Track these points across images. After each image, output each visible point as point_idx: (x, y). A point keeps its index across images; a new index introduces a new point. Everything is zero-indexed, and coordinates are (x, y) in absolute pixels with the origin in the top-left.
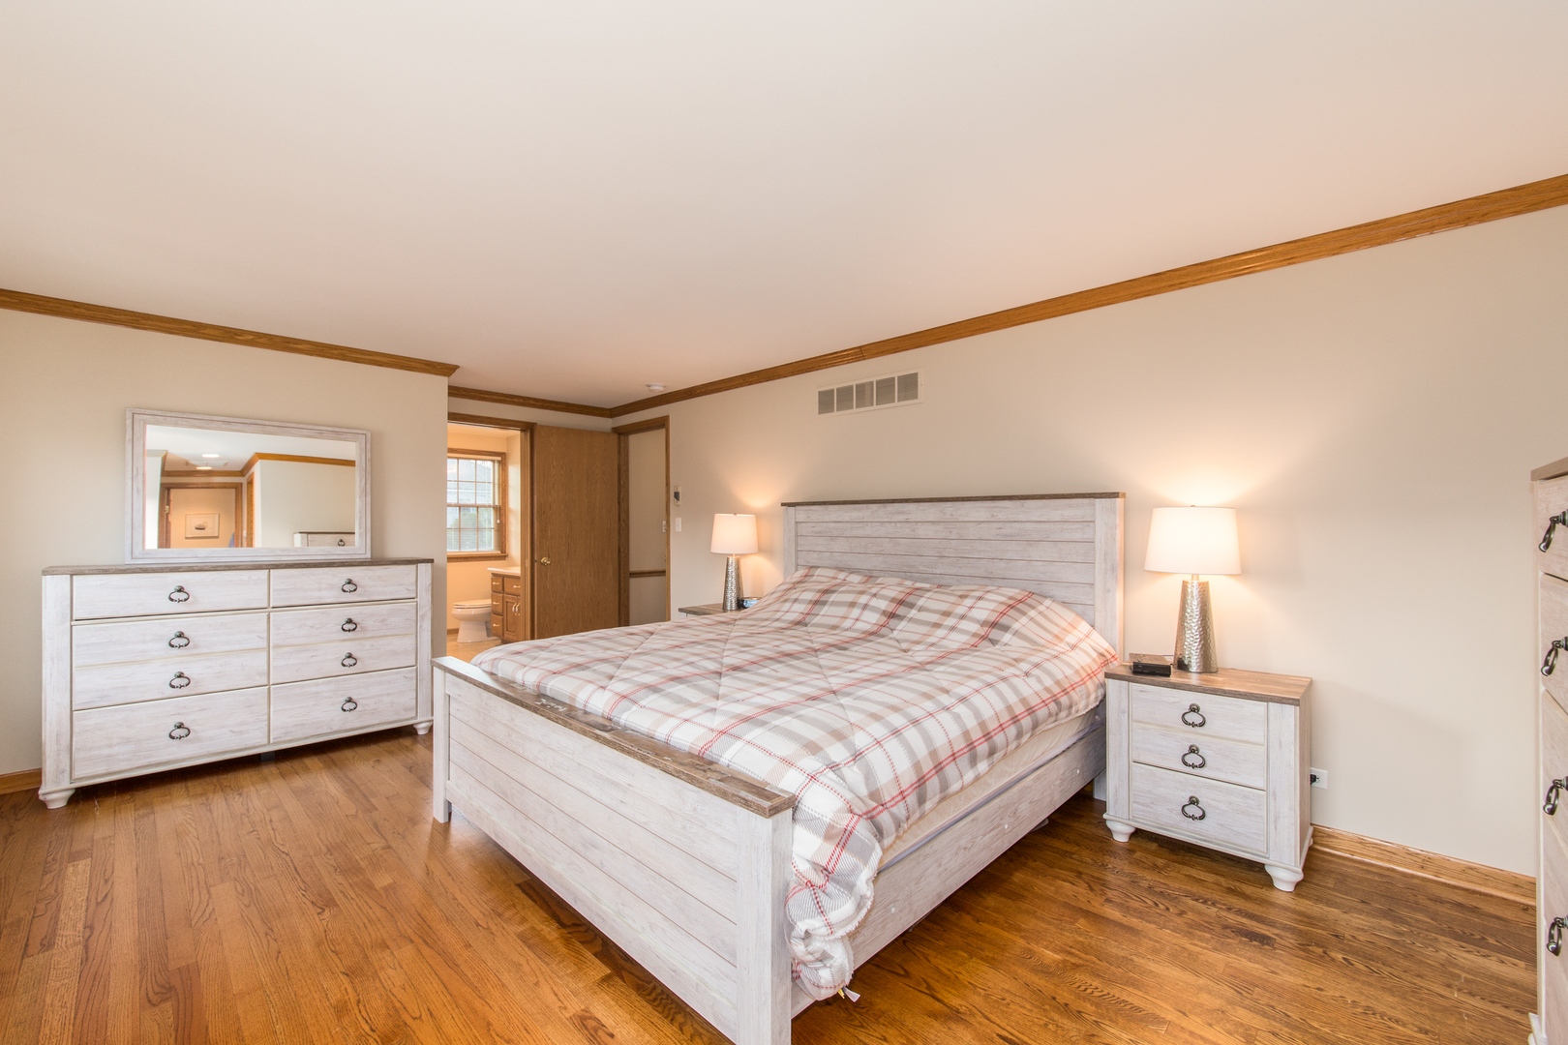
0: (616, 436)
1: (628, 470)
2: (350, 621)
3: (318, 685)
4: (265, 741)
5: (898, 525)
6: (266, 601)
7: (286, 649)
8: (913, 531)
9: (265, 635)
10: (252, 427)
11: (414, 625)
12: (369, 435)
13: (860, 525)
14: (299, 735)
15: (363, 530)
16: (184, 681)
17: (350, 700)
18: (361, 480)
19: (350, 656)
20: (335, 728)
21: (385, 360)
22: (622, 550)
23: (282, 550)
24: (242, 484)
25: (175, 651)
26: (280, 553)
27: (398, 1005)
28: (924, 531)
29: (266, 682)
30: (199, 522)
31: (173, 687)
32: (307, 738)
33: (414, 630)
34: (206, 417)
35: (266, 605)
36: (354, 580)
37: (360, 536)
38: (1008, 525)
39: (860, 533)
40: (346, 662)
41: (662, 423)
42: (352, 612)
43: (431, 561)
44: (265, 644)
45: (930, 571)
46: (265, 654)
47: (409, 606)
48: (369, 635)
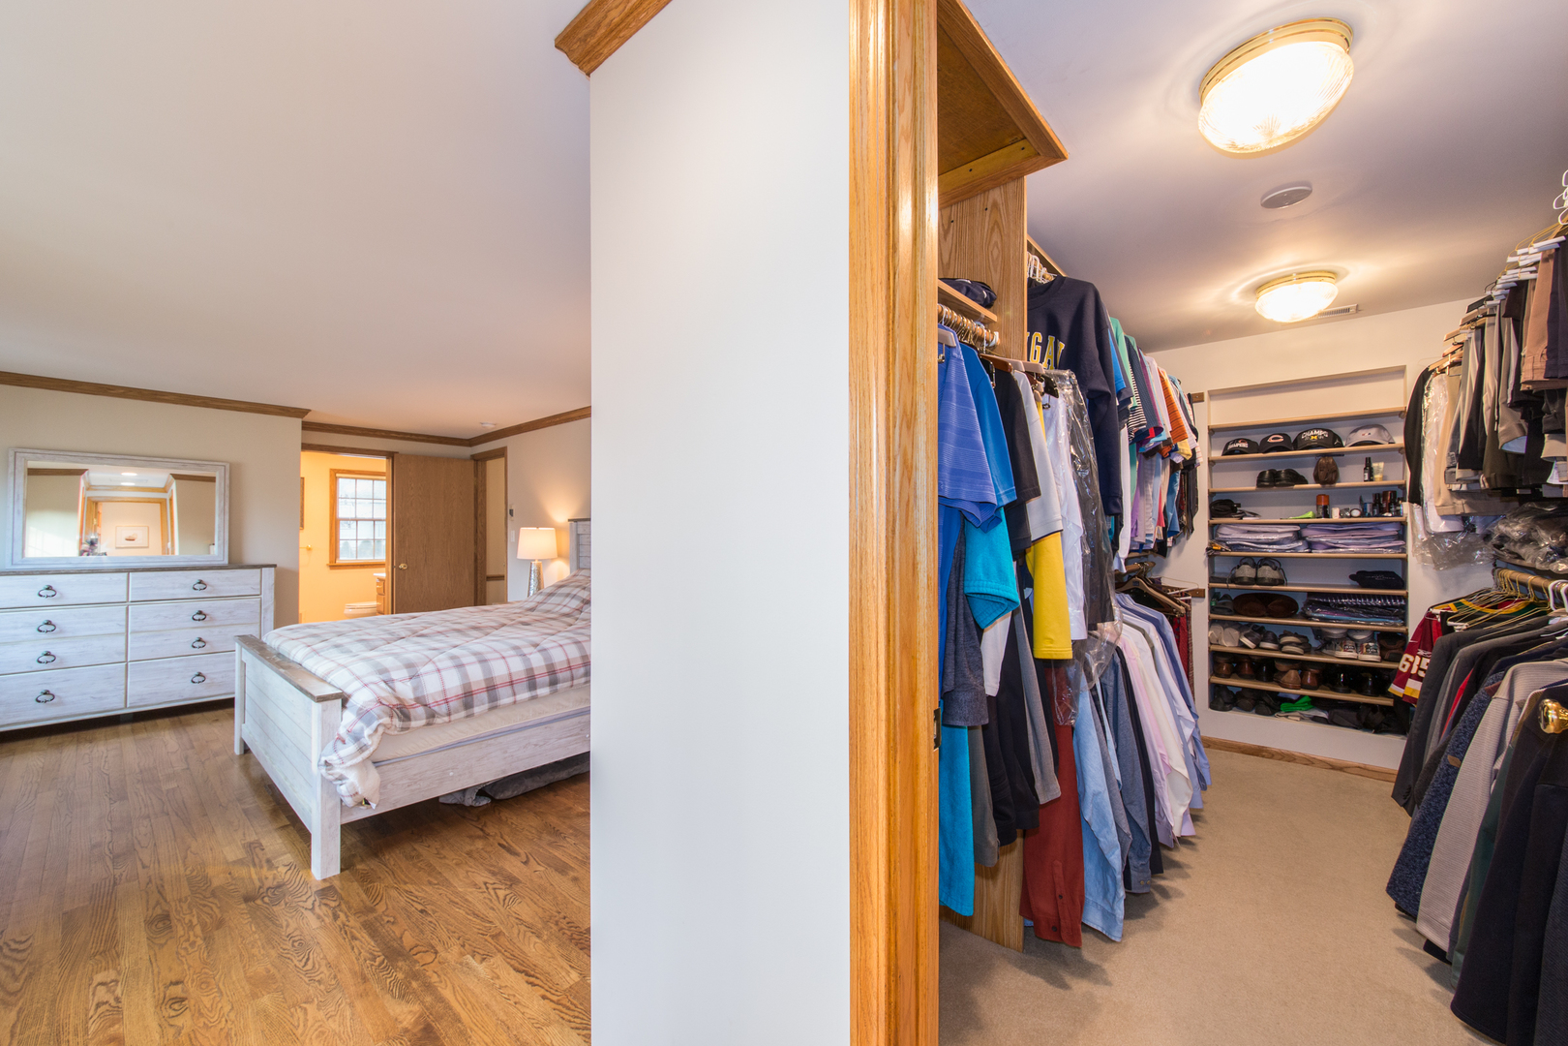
0: (473, 462)
1: (485, 491)
2: (200, 613)
3: (170, 662)
4: (123, 705)
6: (125, 597)
7: (143, 634)
9: (124, 623)
10: (122, 461)
11: (259, 616)
12: (228, 466)
14: (154, 701)
15: (222, 541)
16: (50, 658)
17: (199, 675)
18: (220, 502)
19: (200, 640)
20: (186, 696)
21: (243, 406)
22: (479, 557)
23: (148, 558)
24: (166, 500)
25: (43, 635)
26: (145, 560)
29: (124, 660)
30: (129, 533)
31: (40, 662)
32: (160, 704)
33: (258, 621)
34: (80, 454)
35: (125, 600)
36: (205, 580)
37: (219, 546)
40: (196, 645)
41: (501, 453)
42: (203, 606)
43: (275, 566)
44: (124, 630)
46: (123, 638)
47: (255, 601)
48: (216, 624)
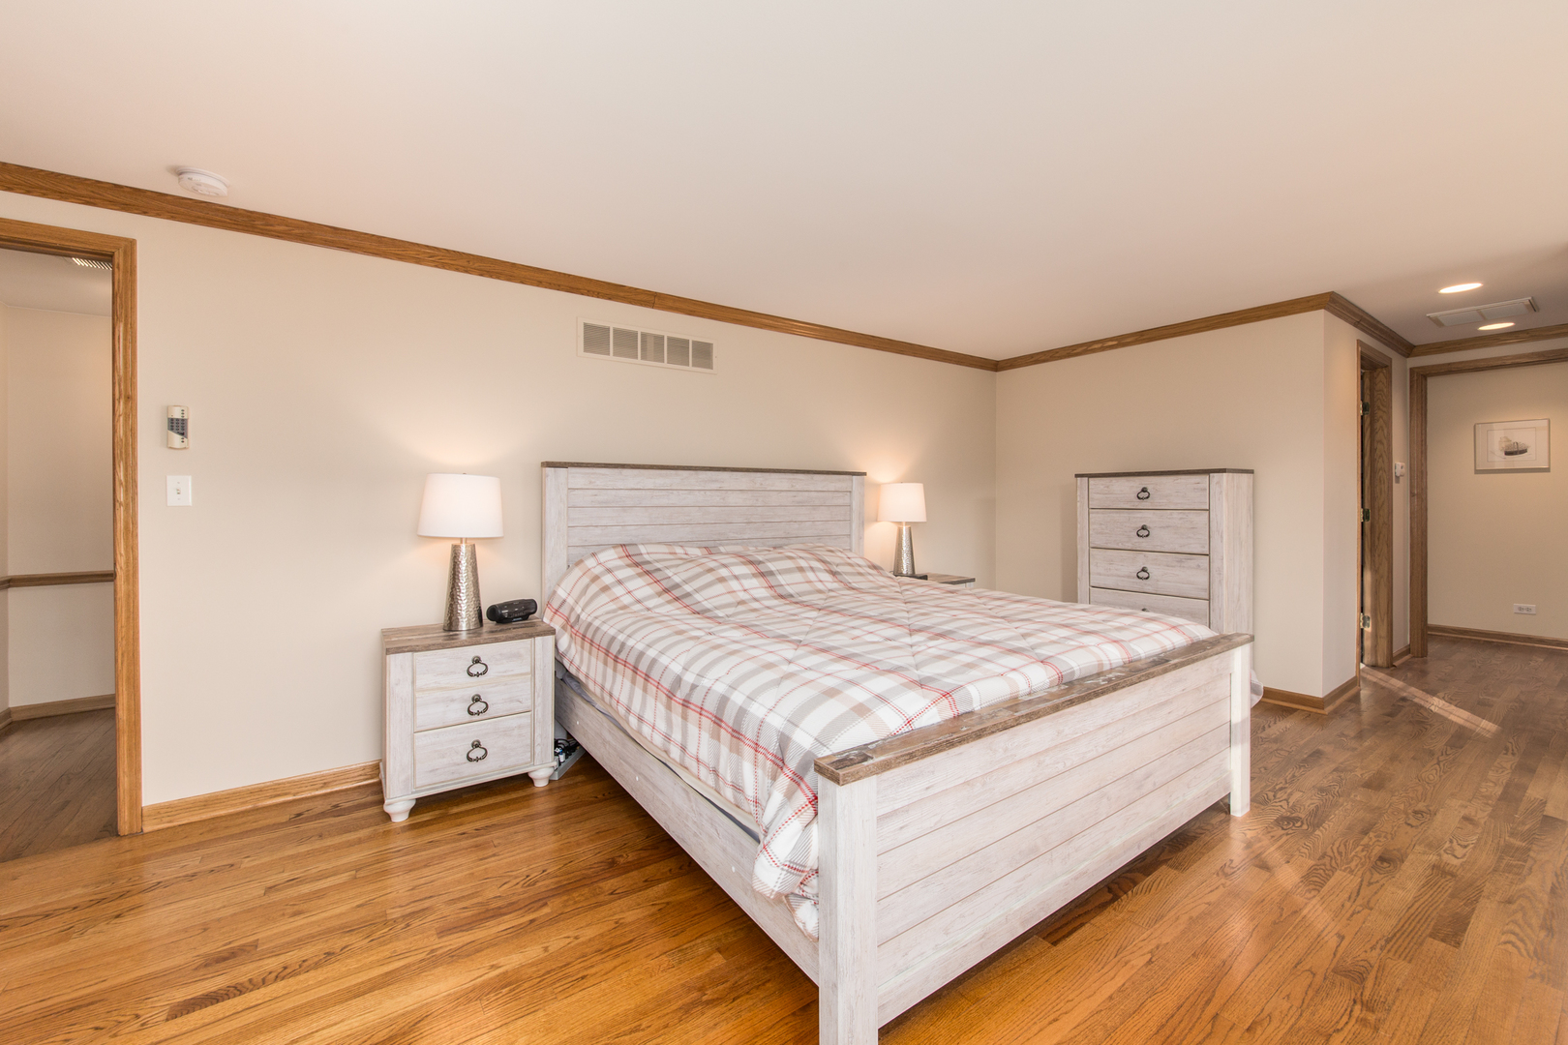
5: (708, 493)
8: (723, 499)
13: (664, 493)
27: (1311, 993)
28: (734, 499)
38: (801, 493)
39: (664, 501)
45: (739, 536)
